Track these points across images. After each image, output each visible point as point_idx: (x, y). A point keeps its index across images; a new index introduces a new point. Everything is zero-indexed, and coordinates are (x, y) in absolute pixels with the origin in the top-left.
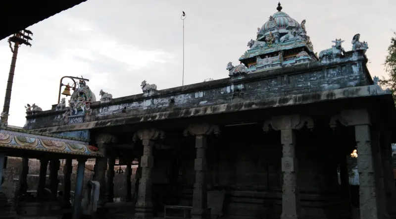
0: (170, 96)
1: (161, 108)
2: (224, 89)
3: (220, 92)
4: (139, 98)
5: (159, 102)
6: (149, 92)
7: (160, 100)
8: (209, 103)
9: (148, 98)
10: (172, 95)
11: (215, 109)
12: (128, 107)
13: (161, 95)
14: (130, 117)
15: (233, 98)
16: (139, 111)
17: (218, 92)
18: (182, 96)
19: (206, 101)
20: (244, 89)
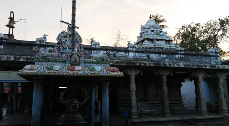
0: (146, 53)
1: (142, 59)
2: (175, 55)
3: (173, 57)
4: (126, 50)
5: (139, 55)
6: (132, 48)
7: (140, 54)
8: (170, 61)
9: (132, 51)
10: (148, 53)
11: (178, 65)
12: (117, 54)
13: (141, 51)
14: (127, 61)
15: (181, 61)
16: (127, 58)
17: (172, 56)
18: (154, 54)
19: (168, 60)
20: (184, 58)
